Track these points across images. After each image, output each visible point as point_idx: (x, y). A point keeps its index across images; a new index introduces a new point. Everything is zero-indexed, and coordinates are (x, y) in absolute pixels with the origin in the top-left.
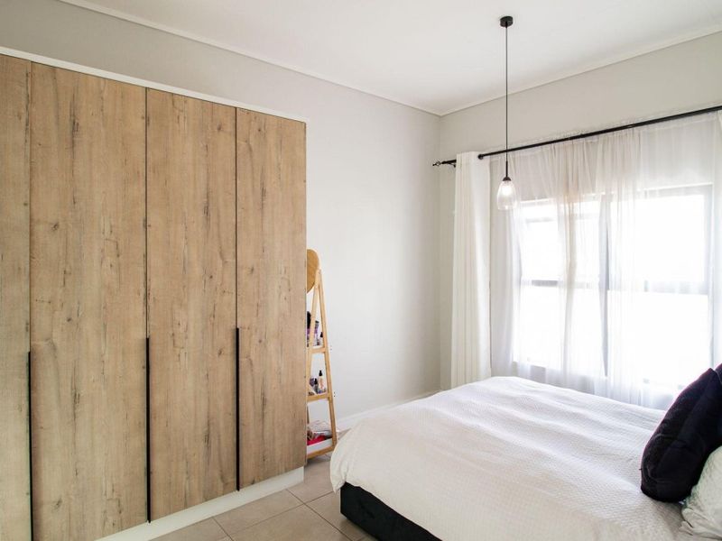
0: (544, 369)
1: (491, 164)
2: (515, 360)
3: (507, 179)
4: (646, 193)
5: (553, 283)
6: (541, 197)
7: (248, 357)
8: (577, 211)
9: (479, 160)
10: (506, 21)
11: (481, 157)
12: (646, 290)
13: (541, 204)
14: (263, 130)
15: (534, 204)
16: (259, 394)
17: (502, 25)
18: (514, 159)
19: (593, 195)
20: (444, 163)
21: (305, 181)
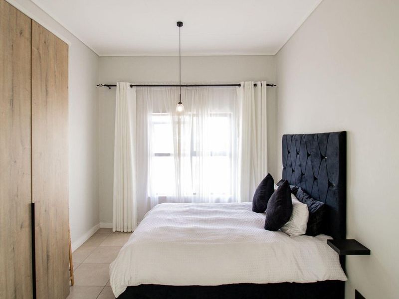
0: (166, 197)
1: (136, 91)
2: (149, 196)
3: (180, 103)
4: (211, 114)
5: (168, 155)
6: (164, 111)
7: (39, 224)
8: (182, 120)
9: (130, 87)
10: (180, 24)
11: (131, 86)
12: (211, 155)
13: (163, 115)
14: (47, 43)
15: (159, 115)
16: (45, 253)
17: (178, 25)
18: (150, 90)
19: (190, 113)
20: (105, 85)
21: (68, 88)
